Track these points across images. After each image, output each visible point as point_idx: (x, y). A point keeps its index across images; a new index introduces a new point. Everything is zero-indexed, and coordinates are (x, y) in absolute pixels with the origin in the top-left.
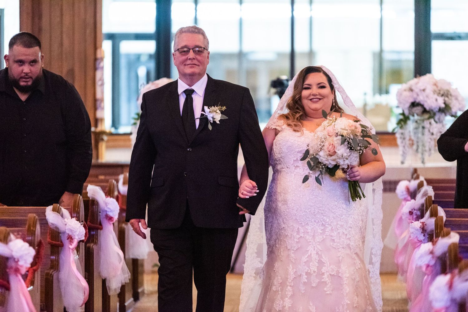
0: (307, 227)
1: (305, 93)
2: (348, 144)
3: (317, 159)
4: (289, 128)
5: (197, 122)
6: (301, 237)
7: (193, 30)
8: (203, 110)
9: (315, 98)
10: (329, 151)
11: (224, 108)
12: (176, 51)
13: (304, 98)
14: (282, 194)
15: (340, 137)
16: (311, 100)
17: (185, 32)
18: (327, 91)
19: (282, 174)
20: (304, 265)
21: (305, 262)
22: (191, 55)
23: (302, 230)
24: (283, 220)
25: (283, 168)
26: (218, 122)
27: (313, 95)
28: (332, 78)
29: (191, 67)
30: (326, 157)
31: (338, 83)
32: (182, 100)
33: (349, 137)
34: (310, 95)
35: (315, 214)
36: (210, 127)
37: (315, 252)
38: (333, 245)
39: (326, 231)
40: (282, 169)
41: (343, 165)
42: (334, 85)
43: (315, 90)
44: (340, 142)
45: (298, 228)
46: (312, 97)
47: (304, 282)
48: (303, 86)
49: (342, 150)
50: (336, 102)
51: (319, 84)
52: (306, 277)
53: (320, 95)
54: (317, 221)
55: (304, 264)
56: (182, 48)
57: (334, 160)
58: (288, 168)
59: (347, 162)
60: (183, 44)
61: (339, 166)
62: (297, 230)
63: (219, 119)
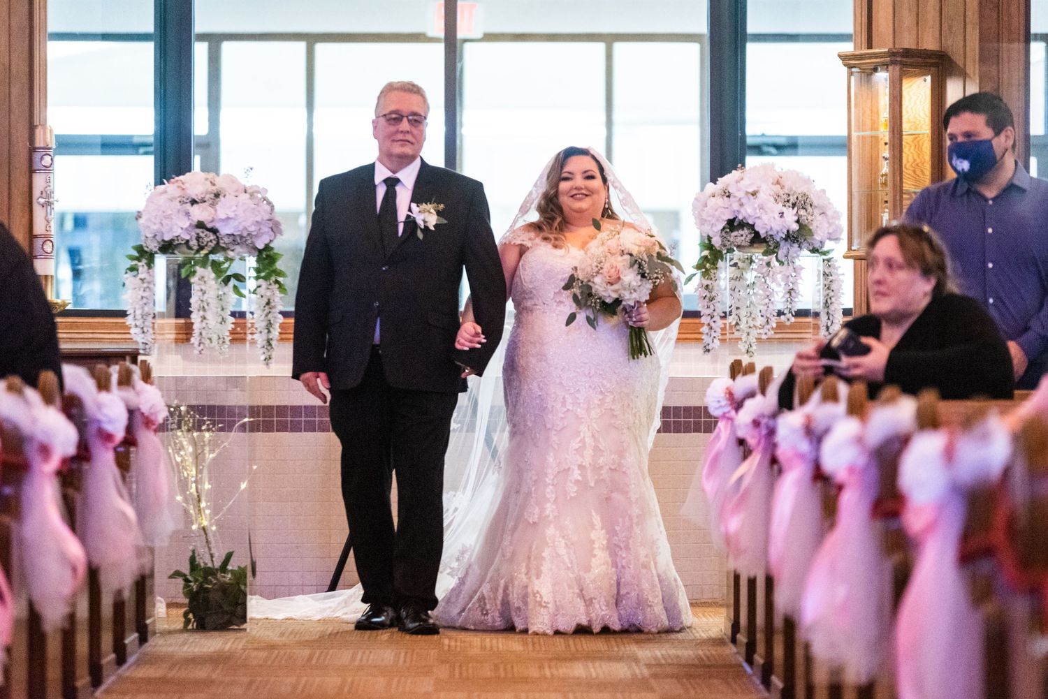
0: (577, 395)
1: (564, 186)
2: (639, 268)
3: (590, 288)
4: (544, 243)
5: (401, 228)
6: (568, 410)
7: (411, 87)
8: (410, 210)
9: (579, 194)
10: (610, 277)
11: (442, 206)
12: (379, 117)
13: (563, 194)
14: (537, 345)
15: (628, 257)
16: (572, 196)
17: (397, 89)
18: (597, 183)
19: (534, 314)
20: (575, 454)
21: (576, 450)
22: (405, 125)
23: (569, 400)
24: (539, 385)
25: (536, 305)
26: (432, 228)
27: (576, 188)
28: (603, 166)
29: (402, 146)
30: (604, 284)
31: (614, 175)
32: (381, 192)
33: (641, 257)
34: (571, 189)
35: (591, 375)
36: (420, 235)
37: (591, 435)
38: (615, 423)
39: (605, 402)
40: (535, 307)
41: (629, 300)
42: (606, 176)
43: (579, 181)
44: (627, 264)
45: (564, 398)
46: (575, 192)
47: (575, 481)
48: (561, 174)
49: (630, 277)
50: (609, 203)
51: (585, 172)
52: (579, 472)
53: (587, 189)
54: (593, 387)
55: (575, 452)
56: (391, 113)
57: (615, 291)
58: (544, 304)
59: (635, 295)
60: (393, 108)
61: (621, 301)
62: (562, 400)
63: (434, 223)
